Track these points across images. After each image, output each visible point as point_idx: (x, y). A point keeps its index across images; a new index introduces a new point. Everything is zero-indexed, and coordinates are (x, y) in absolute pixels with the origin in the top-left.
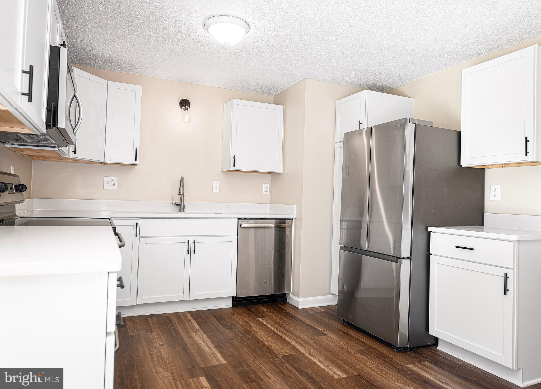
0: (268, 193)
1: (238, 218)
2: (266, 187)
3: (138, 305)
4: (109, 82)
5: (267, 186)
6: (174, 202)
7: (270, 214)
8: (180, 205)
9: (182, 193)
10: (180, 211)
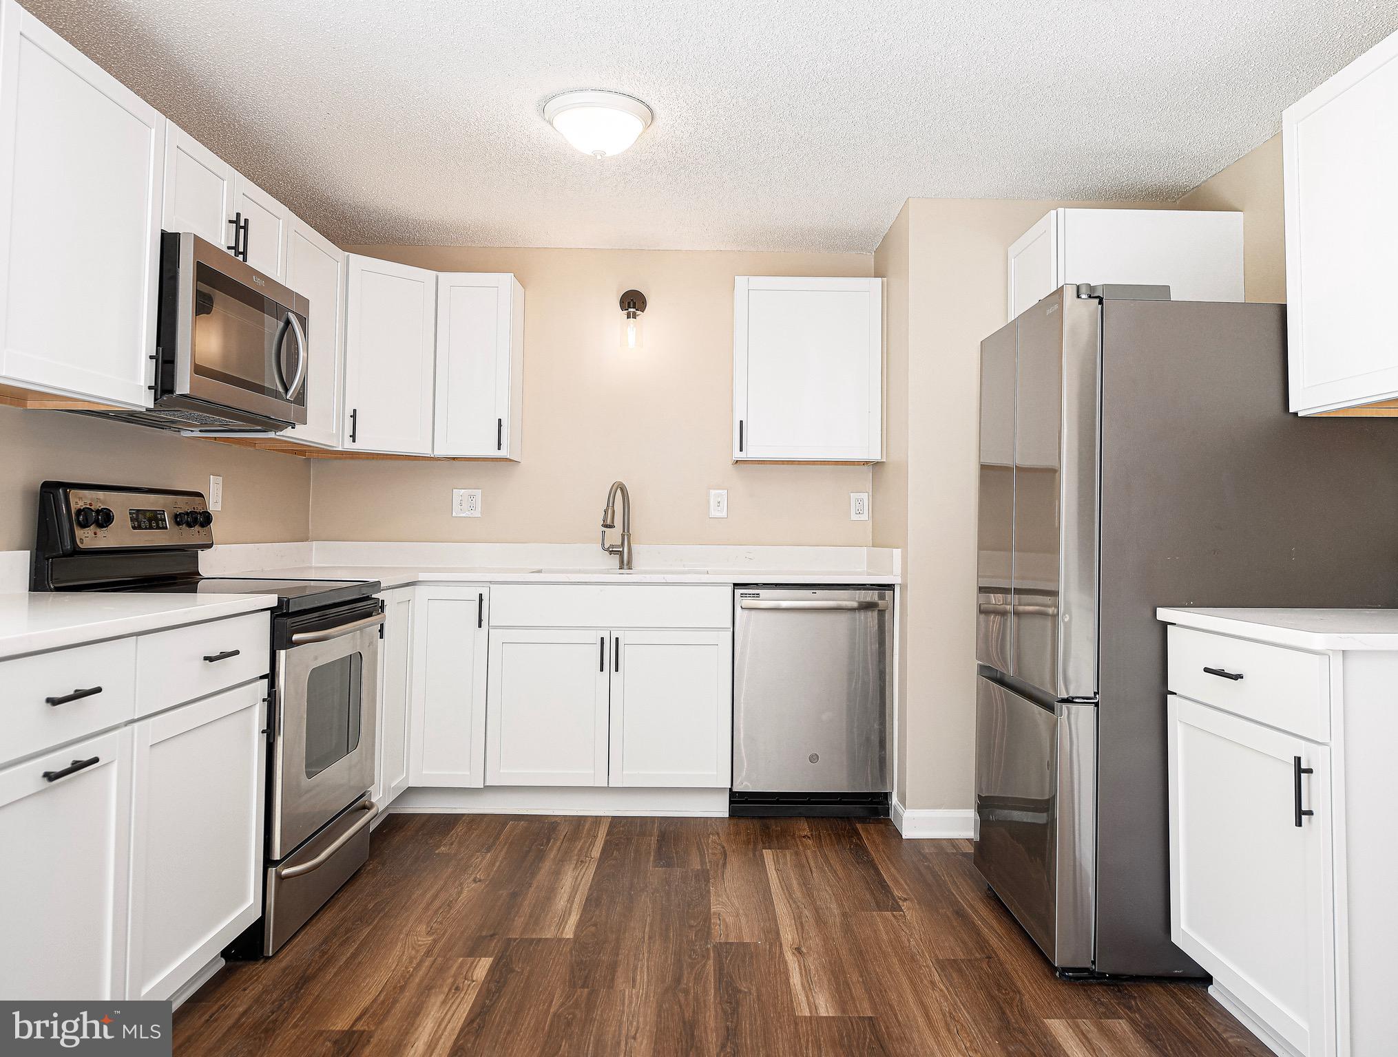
0: (865, 517)
1: (735, 585)
2: (860, 501)
3: (488, 789)
4: (441, 275)
5: (860, 499)
6: (606, 546)
7: (869, 574)
8: (621, 553)
9: (609, 522)
10: (621, 568)
